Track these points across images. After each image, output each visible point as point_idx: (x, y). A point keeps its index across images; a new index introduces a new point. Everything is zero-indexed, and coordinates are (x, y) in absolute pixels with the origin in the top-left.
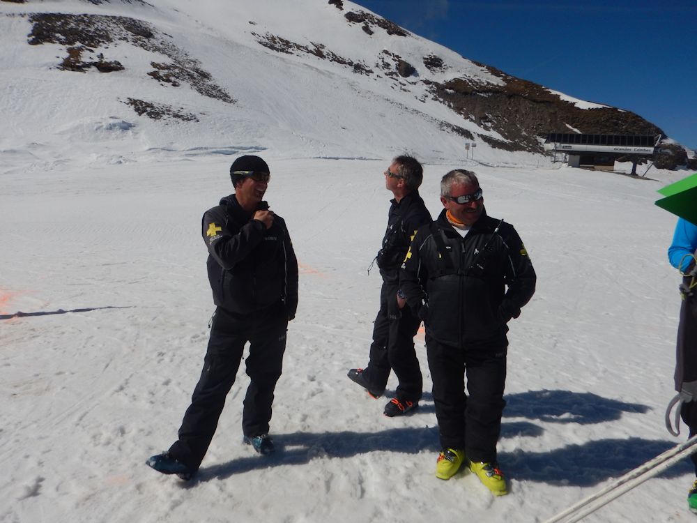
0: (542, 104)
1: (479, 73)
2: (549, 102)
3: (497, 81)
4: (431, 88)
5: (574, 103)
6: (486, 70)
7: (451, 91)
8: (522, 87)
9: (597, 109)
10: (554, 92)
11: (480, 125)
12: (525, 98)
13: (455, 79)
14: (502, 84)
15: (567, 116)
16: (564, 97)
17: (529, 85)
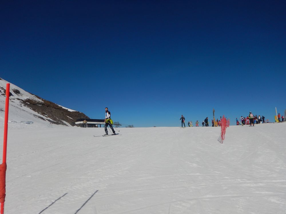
0: (58, 109)
1: (34, 97)
2: (60, 109)
3: (40, 101)
4: (21, 101)
5: (67, 110)
6: (35, 97)
7: (28, 103)
8: (49, 103)
9: (74, 112)
10: (60, 106)
11: (44, 116)
12: (52, 107)
13: (27, 99)
14: (43, 102)
15: (67, 114)
16: (63, 108)
17: (51, 103)
